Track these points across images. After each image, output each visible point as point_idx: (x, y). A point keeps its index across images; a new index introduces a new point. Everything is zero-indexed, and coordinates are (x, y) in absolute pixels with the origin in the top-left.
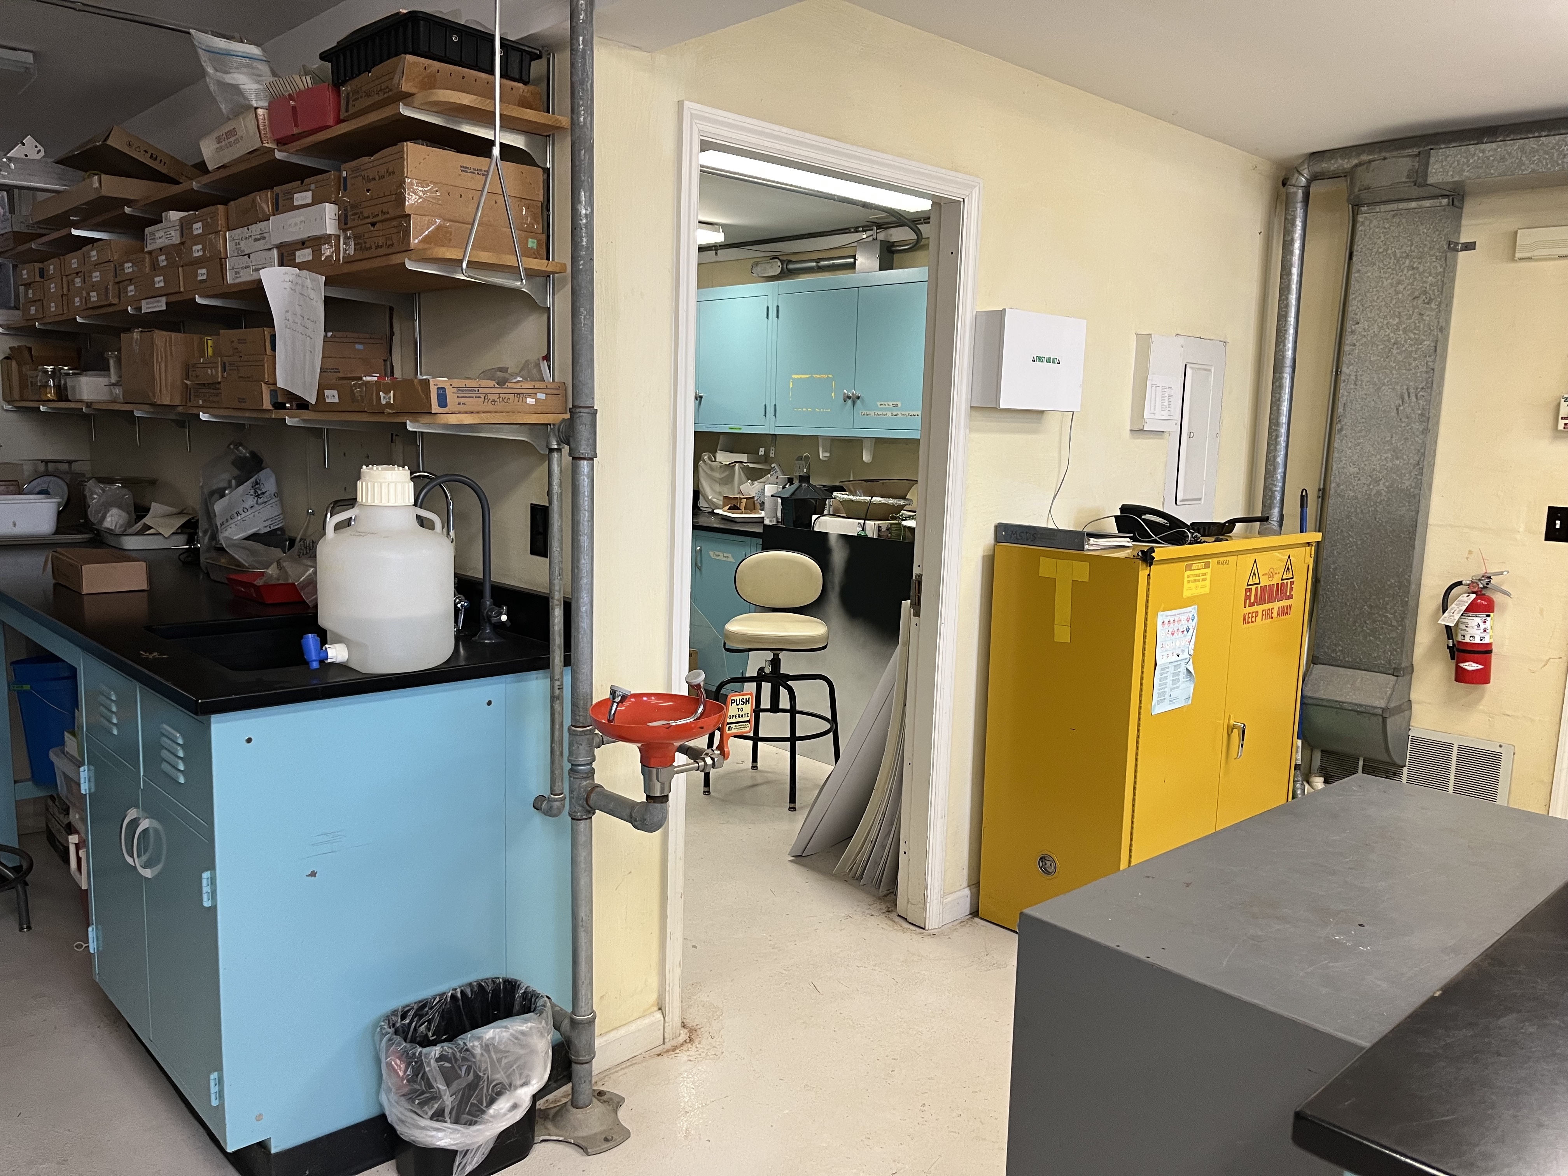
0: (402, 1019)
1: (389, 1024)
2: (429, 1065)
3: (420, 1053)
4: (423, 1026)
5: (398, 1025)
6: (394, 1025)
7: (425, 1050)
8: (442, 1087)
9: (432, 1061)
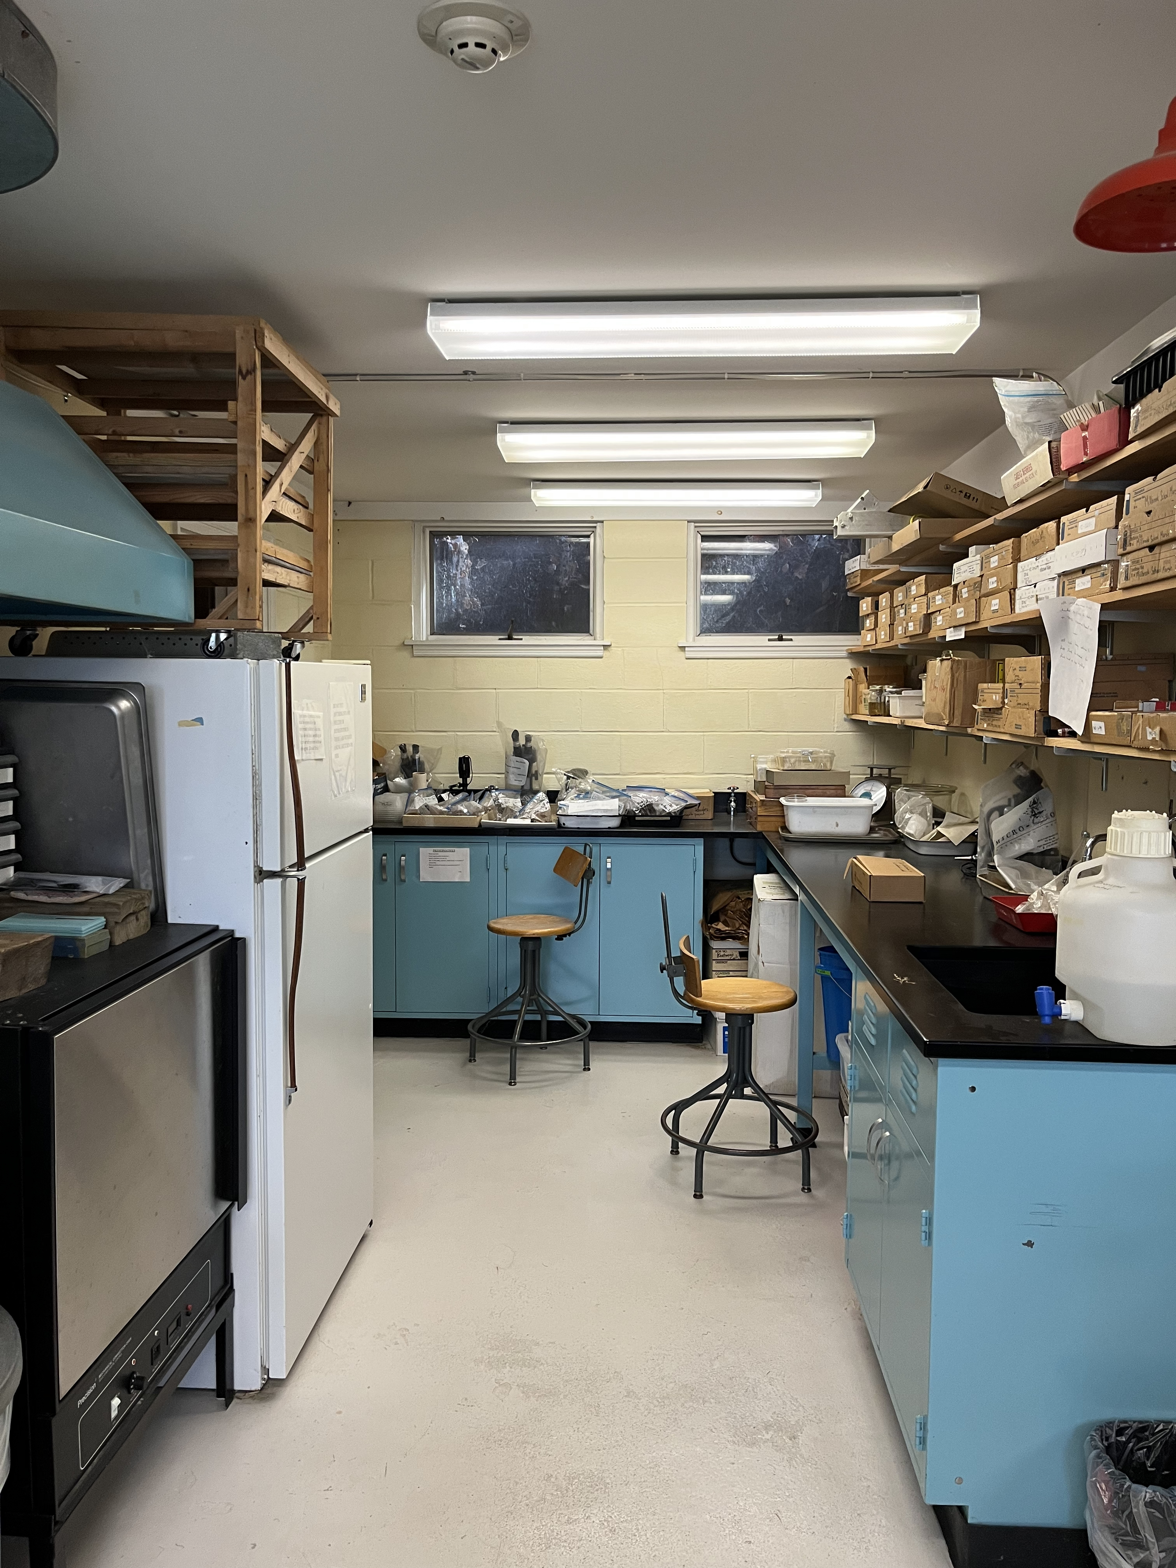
0: (1117, 1435)
1: (1101, 1436)
2: (1137, 1507)
3: (1129, 1487)
4: (1141, 1452)
5: (1112, 1440)
6: (1107, 1439)
7: (1134, 1486)
8: (1151, 1539)
9: (1141, 1503)
